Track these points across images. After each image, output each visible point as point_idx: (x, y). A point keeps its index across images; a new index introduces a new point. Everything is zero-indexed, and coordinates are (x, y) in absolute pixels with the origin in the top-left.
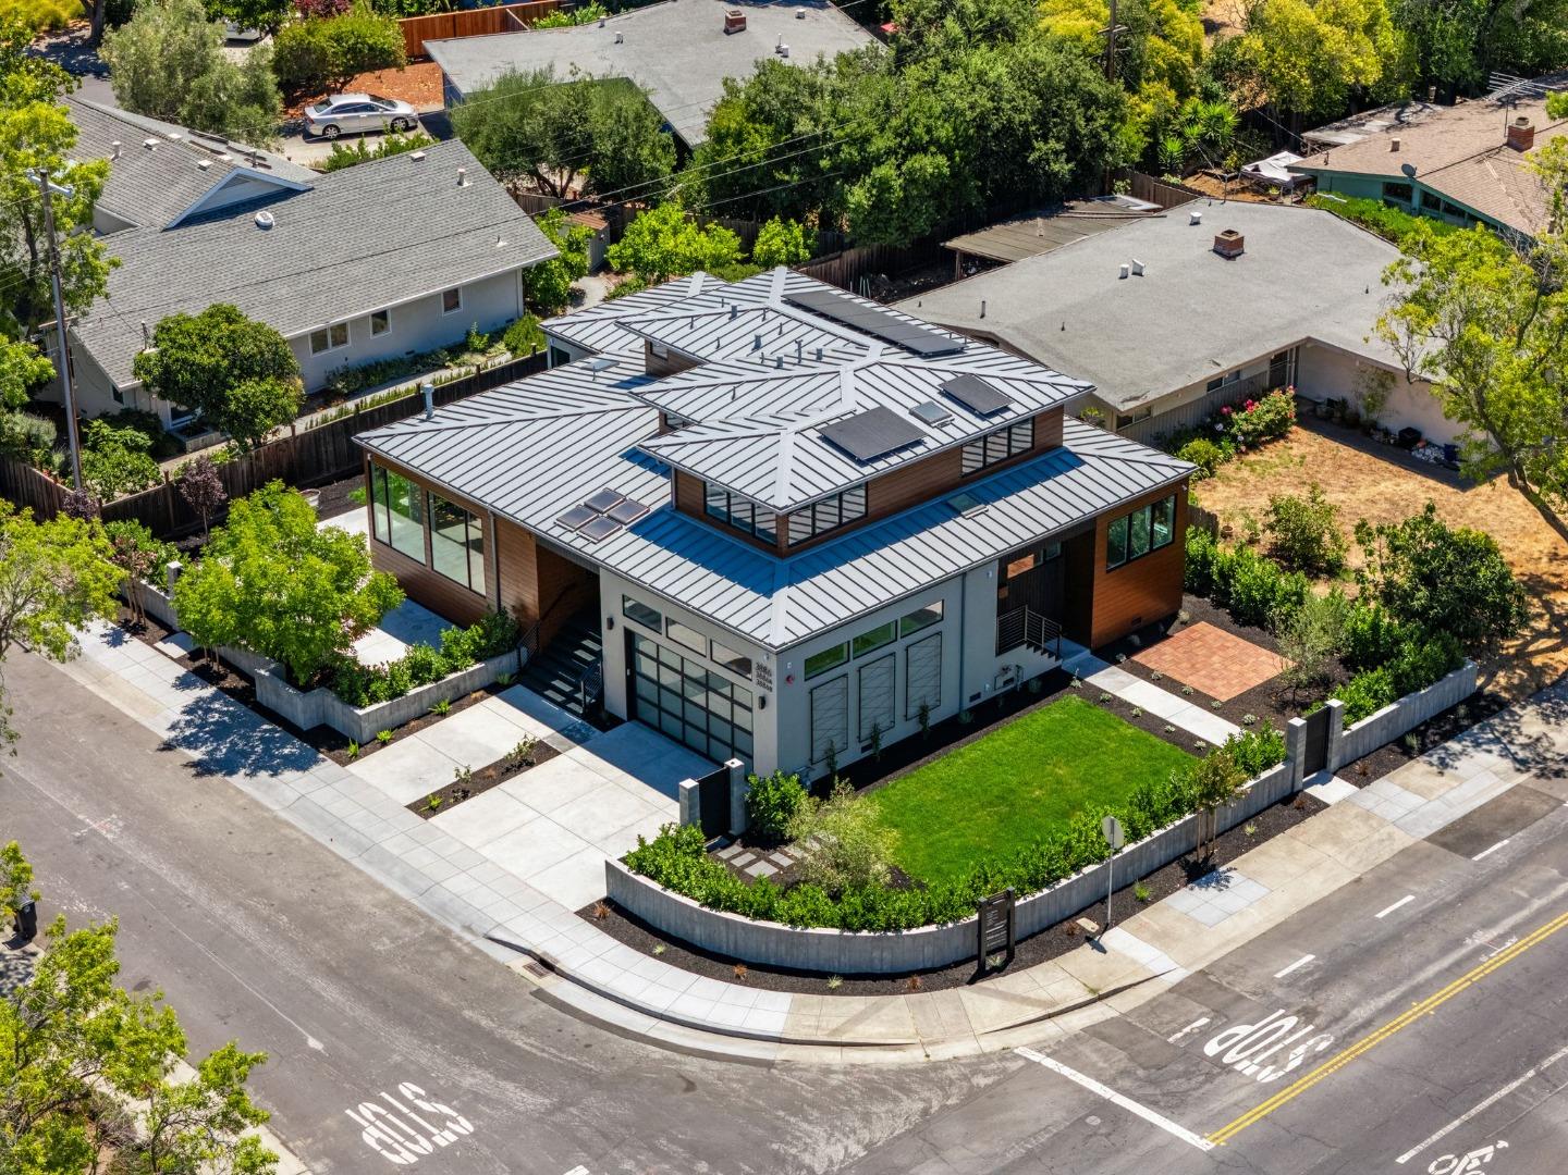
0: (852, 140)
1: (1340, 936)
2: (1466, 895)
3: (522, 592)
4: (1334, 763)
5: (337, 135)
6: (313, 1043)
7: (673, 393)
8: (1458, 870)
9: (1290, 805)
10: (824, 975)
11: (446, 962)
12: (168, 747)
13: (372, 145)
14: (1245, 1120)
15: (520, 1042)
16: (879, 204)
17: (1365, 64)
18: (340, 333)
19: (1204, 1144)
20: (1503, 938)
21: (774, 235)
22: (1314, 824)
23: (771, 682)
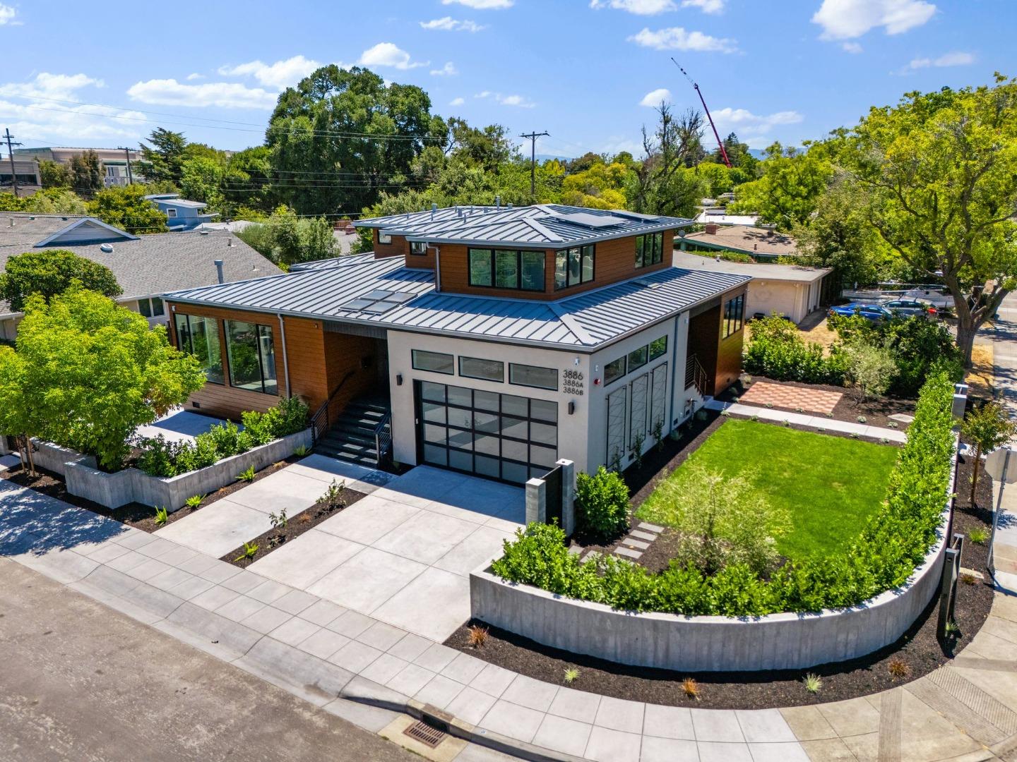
10: (798, 675)
23: (581, 385)
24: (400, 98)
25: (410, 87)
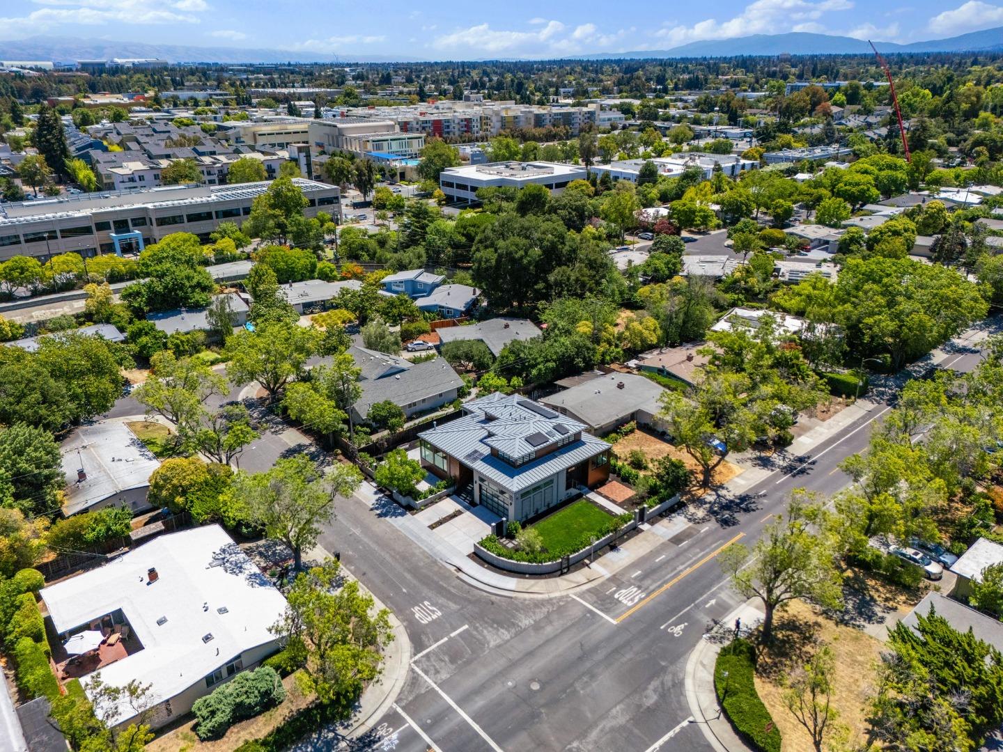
0: (533, 359)
1: (647, 566)
2: (678, 556)
3: (456, 472)
4: (645, 519)
5: (414, 350)
6: (404, 590)
7: (491, 427)
8: (675, 549)
9: (635, 531)
10: (525, 574)
11: (436, 569)
12: (372, 510)
13: (424, 354)
14: (625, 616)
15: (453, 590)
16: (539, 374)
17: (654, 339)
18: (415, 404)
19: (614, 622)
20: (685, 568)
21: (516, 381)
22: (641, 535)
23: (513, 499)
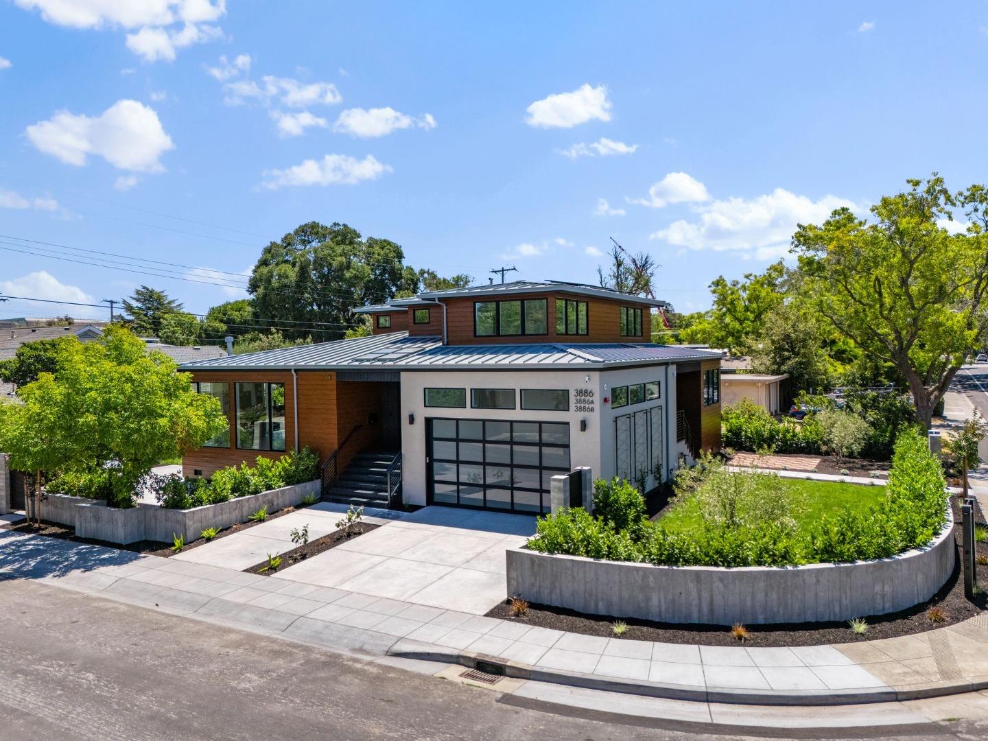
11: (352, 685)
23: (592, 402)
24: (376, 249)
25: (385, 241)
